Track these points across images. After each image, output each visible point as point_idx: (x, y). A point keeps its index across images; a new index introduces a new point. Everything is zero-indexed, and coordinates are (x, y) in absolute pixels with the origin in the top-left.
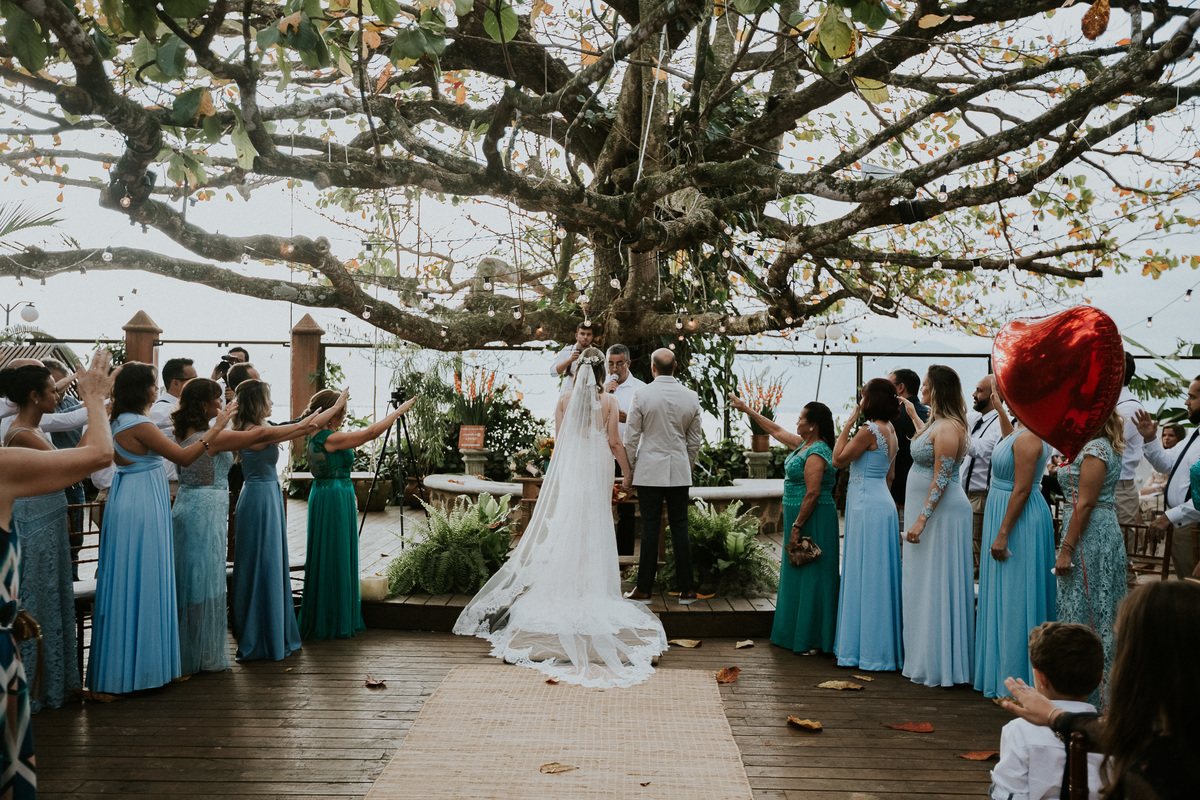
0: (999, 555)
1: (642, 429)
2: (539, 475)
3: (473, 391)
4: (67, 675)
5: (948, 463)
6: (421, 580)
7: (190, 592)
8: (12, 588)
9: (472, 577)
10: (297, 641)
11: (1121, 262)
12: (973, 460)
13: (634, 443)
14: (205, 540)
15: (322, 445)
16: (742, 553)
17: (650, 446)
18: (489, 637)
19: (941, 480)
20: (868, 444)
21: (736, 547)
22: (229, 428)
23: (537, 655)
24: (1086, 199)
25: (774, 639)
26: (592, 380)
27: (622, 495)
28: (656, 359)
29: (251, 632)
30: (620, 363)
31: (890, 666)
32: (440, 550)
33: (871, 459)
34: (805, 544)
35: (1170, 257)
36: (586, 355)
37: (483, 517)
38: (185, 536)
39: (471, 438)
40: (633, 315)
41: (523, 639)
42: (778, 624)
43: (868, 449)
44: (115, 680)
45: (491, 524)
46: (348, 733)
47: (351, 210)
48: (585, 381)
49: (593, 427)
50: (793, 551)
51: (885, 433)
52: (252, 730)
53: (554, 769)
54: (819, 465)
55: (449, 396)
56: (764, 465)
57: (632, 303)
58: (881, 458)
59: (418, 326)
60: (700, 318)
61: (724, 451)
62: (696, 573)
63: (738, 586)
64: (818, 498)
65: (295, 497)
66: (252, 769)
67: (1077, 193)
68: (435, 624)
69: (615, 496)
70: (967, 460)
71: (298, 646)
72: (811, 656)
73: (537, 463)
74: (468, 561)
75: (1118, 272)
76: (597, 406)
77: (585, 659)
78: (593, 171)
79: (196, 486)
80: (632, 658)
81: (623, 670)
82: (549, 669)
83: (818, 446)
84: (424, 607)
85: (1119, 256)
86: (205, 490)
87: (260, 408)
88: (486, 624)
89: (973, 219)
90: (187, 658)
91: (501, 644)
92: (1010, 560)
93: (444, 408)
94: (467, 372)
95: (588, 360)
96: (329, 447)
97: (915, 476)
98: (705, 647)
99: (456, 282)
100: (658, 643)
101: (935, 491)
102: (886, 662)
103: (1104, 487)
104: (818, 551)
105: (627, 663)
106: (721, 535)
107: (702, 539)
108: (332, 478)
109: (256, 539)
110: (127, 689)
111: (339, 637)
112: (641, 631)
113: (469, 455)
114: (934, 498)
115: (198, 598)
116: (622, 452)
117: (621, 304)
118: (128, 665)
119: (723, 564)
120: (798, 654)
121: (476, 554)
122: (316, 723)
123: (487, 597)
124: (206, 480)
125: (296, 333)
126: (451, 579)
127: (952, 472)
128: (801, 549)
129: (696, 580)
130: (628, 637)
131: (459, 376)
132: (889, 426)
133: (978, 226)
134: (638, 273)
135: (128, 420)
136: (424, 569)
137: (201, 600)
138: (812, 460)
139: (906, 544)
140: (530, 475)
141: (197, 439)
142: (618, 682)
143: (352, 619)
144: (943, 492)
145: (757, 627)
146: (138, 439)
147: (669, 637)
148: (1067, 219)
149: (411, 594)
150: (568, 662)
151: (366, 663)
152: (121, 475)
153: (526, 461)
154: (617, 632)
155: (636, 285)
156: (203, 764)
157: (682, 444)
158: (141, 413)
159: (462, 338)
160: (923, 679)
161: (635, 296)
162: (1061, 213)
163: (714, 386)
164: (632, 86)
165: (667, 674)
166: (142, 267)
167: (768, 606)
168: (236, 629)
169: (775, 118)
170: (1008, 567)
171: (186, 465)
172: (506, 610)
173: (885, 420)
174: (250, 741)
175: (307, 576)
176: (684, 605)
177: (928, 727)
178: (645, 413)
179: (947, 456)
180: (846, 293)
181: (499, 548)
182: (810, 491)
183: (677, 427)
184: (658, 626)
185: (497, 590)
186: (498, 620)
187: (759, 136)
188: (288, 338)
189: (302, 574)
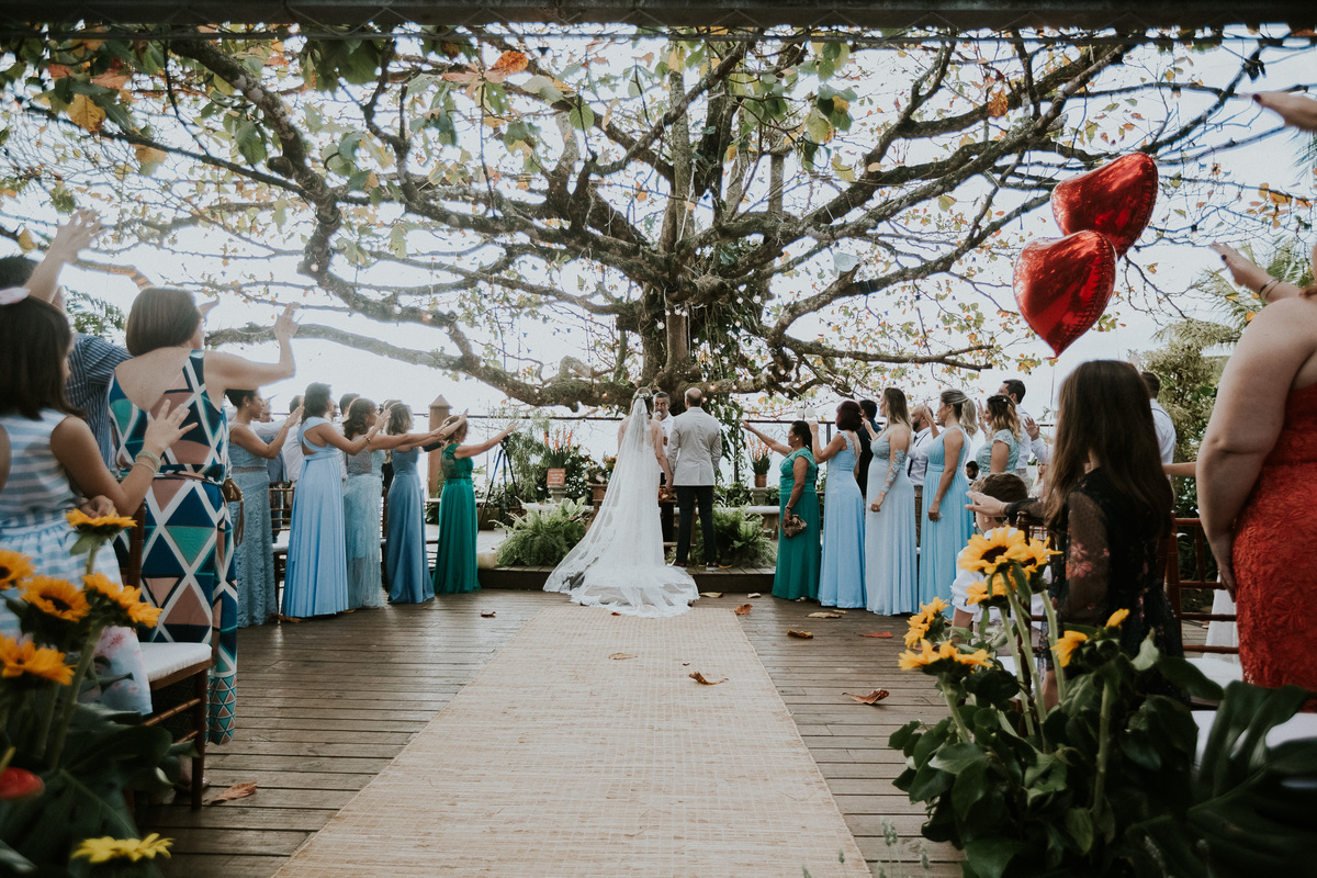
0: (934, 517)
1: (680, 446)
2: (605, 482)
3: (557, 445)
4: (267, 603)
5: (900, 454)
6: (520, 555)
7: (355, 549)
8: (222, 454)
9: (557, 554)
10: (431, 592)
11: (1004, 362)
12: (912, 461)
13: (674, 456)
14: (365, 512)
15: (452, 454)
16: (751, 537)
17: (685, 457)
18: (569, 592)
19: (895, 466)
20: (839, 447)
21: (747, 533)
22: (385, 434)
23: (604, 600)
24: (979, 320)
25: (774, 592)
26: (645, 410)
27: (665, 496)
28: (689, 396)
29: (399, 583)
30: (663, 404)
31: (859, 605)
32: (534, 536)
33: (844, 457)
34: (795, 520)
35: (1036, 358)
36: (640, 392)
37: (565, 513)
38: (352, 508)
39: (556, 477)
40: (671, 383)
41: (594, 590)
42: (777, 582)
43: (840, 450)
44: (301, 608)
45: (571, 516)
46: (467, 639)
47: (472, 327)
48: (640, 410)
49: (645, 443)
50: (787, 526)
51: (852, 438)
52: (398, 638)
53: (618, 657)
54: (804, 463)
55: (540, 448)
56: (763, 496)
57: (670, 375)
58: (850, 457)
59: (519, 387)
60: (719, 383)
61: (734, 491)
62: (718, 552)
63: (748, 560)
64: (803, 487)
65: (431, 523)
66: (399, 657)
67: (973, 314)
68: (531, 584)
69: (660, 497)
70: (908, 460)
71: (432, 595)
72: (802, 601)
73: (604, 474)
74: (554, 542)
75: (1002, 369)
76: (648, 428)
77: (640, 601)
78: (642, 287)
79: (359, 474)
80: (674, 601)
81: (667, 607)
82: (613, 607)
83: (803, 451)
84: (523, 572)
85: (1002, 358)
86: (365, 477)
87: (405, 422)
88: (568, 583)
89: (904, 334)
90: (352, 597)
91: (578, 595)
92: (942, 520)
93: (536, 460)
94: (552, 431)
95: (641, 396)
96: (457, 456)
97: (875, 466)
98: (726, 597)
99: (545, 378)
100: (692, 592)
101: (891, 474)
102: (856, 602)
103: (1008, 464)
104: (804, 525)
105: (670, 604)
106: (736, 524)
107: (723, 527)
108: (460, 478)
109: (403, 518)
110: (309, 615)
111: (463, 591)
112: (680, 586)
113: (554, 489)
114: (890, 479)
115: (361, 553)
116: (665, 462)
117: (662, 376)
118: (310, 596)
119: (737, 544)
120: (793, 600)
121: (561, 538)
122: (445, 634)
123: (568, 565)
124: (364, 469)
125: (433, 408)
126: (542, 555)
127: (902, 462)
128: (792, 524)
129: (718, 556)
130: (670, 588)
131: (547, 434)
132: (855, 434)
133: (908, 339)
134: (674, 355)
135: (313, 421)
136: (522, 548)
137: (363, 555)
138: (799, 460)
139: (869, 513)
140: (599, 483)
141: (359, 439)
142: (664, 614)
143: (471, 580)
144: (897, 475)
145: (764, 585)
146: (320, 435)
147: (700, 592)
148: (967, 333)
149: (512, 566)
150: (627, 604)
151: (481, 605)
152: (308, 461)
153: (596, 473)
154: (662, 586)
155: (673, 362)
156: (363, 654)
157: (708, 456)
158: (322, 417)
159: (549, 397)
160: (883, 611)
161: (672, 370)
162: (962, 329)
163: (728, 439)
164: (669, 225)
165: (698, 611)
166: (326, 337)
167: (771, 571)
168: (387, 584)
169: (769, 248)
170: (941, 525)
171: (353, 454)
172: (581, 574)
173: (852, 430)
174: (397, 643)
175: (440, 548)
176: (710, 570)
177: (889, 634)
178: (682, 433)
179: (899, 449)
180: (819, 381)
181: (576, 533)
182: (797, 482)
183: (704, 443)
184: (692, 582)
185: (576, 559)
186: (576, 581)
187: (758, 261)
188: (428, 411)
189: (435, 548)
